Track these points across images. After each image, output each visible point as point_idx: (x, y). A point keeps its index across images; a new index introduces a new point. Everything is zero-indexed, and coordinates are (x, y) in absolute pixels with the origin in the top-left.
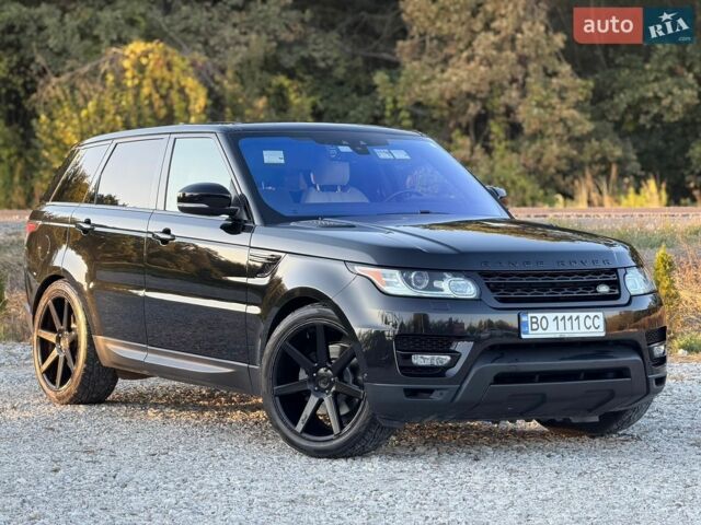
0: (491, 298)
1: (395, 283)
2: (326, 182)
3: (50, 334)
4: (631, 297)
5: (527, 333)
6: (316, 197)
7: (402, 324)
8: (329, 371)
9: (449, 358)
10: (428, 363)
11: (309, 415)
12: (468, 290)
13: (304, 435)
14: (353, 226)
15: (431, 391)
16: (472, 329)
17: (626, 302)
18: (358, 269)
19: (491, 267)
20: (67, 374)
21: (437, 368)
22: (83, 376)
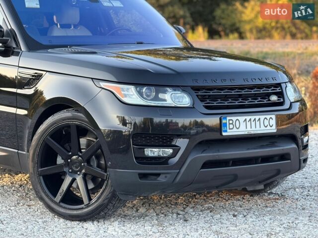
0: (200, 106)
1: (131, 95)
2: (65, 22)
4: (291, 103)
5: (226, 131)
6: (57, 32)
8: (80, 158)
9: (171, 151)
10: (156, 154)
11: (65, 190)
12: (184, 100)
13: (62, 204)
14: (96, 53)
15: (158, 175)
16: (184, 127)
17: (288, 107)
18: (103, 84)
19: (201, 83)
21: (162, 158)
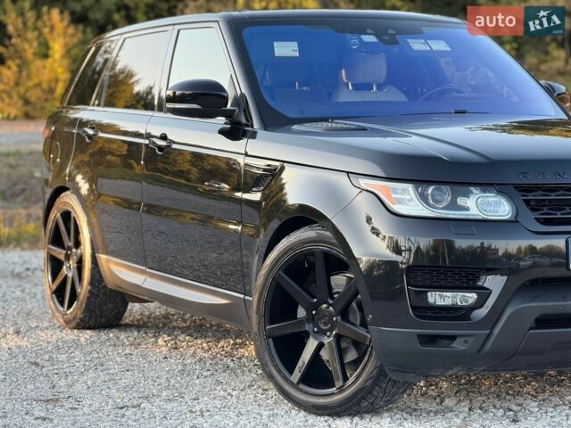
0: (529, 218)
1: (407, 200)
2: (360, 79)
3: (59, 250)
7: (418, 249)
8: (331, 308)
9: (474, 296)
10: (448, 302)
11: (306, 361)
12: (499, 207)
13: (301, 386)
14: (364, 129)
15: (453, 338)
18: (364, 183)
20: (74, 296)
21: (461, 308)
22: (88, 298)
